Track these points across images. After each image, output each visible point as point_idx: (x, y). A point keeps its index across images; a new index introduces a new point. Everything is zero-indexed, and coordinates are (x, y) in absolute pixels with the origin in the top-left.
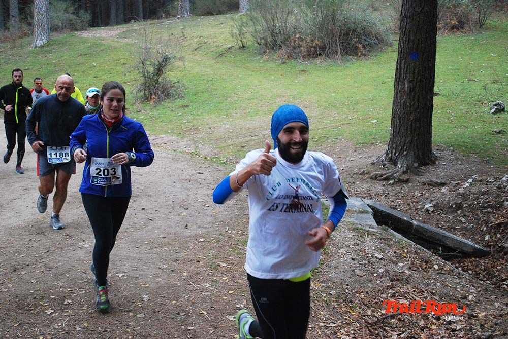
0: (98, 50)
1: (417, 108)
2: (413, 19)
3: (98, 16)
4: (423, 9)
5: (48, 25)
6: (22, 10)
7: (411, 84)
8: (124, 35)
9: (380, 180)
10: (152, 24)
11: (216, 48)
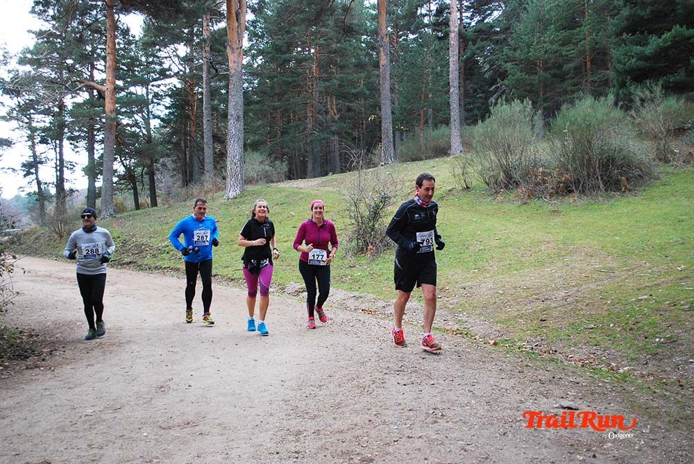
3: (293, 168)
5: (242, 174)
6: (216, 165)
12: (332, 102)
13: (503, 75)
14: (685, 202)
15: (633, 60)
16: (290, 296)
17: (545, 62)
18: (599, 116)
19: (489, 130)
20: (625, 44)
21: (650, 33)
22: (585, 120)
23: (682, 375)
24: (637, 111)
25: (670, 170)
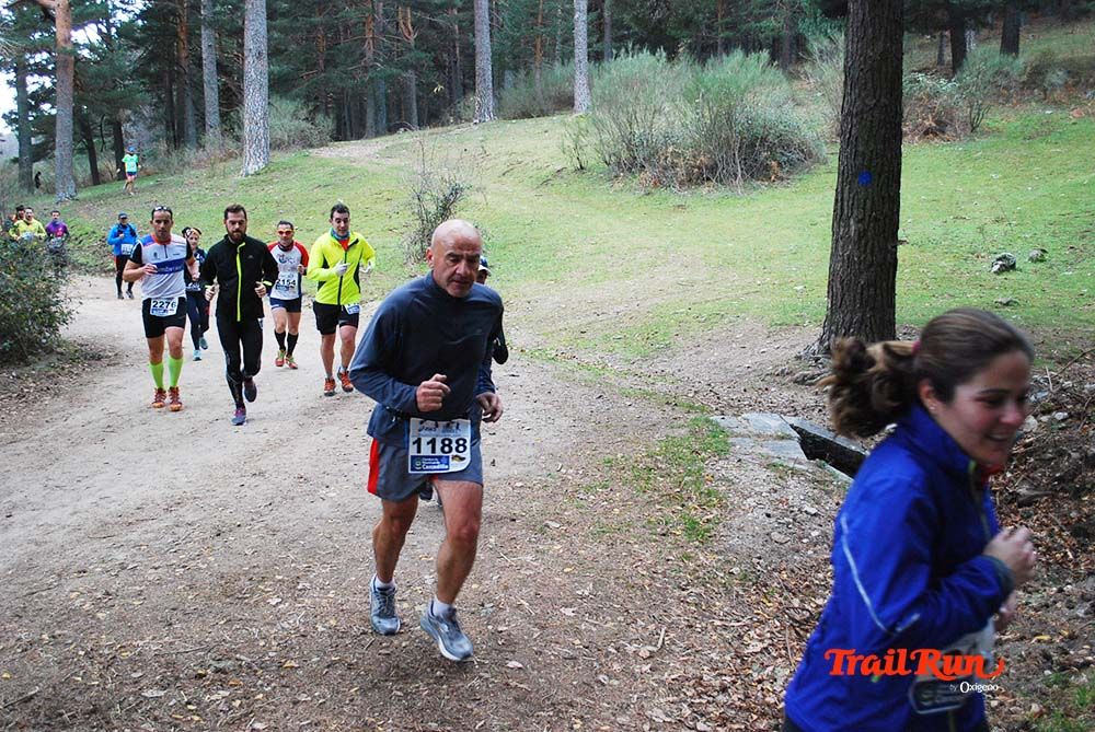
0: (346, 177)
1: (871, 265)
2: (862, 118)
3: (345, 124)
4: (878, 101)
5: (266, 139)
6: (224, 117)
7: (860, 225)
8: (388, 153)
9: (811, 385)
10: (433, 134)
11: (536, 171)
12: (405, 14)
24: (814, 66)
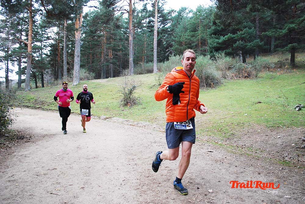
0: (100, 86)
5: (79, 77)
6: (68, 73)
8: (108, 81)
10: (118, 78)
11: (148, 85)
12: (110, 52)
13: (171, 46)
14: (231, 92)
15: (215, 44)
16: (103, 120)
17: (185, 42)
18: (205, 62)
19: (168, 65)
20: (213, 38)
21: (221, 35)
22: (200, 63)
23: (237, 144)
24: (216, 60)
25: (226, 81)
